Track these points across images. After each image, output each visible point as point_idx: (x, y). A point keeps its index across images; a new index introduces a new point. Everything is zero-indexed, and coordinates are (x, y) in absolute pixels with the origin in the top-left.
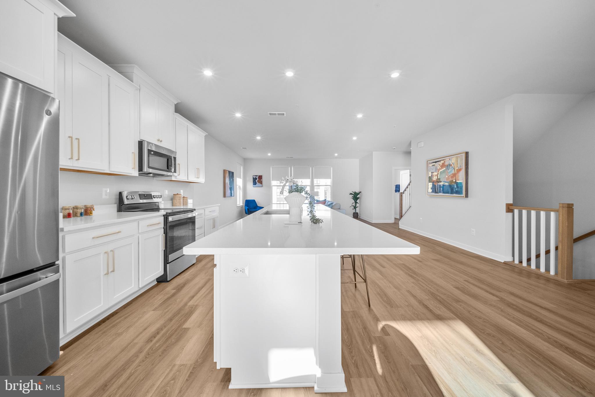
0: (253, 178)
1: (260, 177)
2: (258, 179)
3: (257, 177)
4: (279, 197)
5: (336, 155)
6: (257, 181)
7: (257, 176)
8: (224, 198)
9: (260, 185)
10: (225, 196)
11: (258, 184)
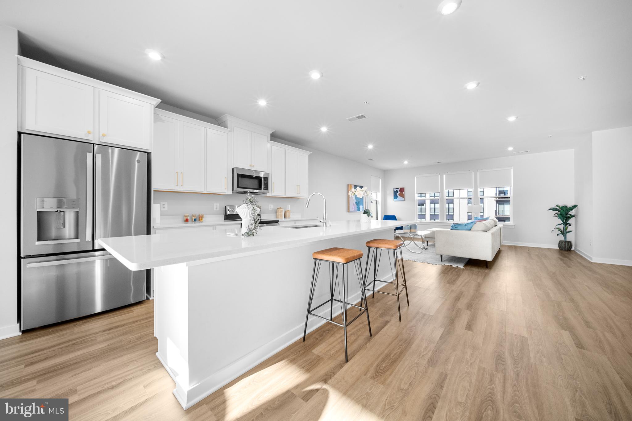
0: (394, 191)
1: (402, 190)
2: (399, 192)
3: (398, 190)
4: (433, 213)
5: (510, 149)
6: (398, 194)
7: (398, 188)
8: (348, 213)
9: (402, 199)
10: (348, 211)
11: (399, 198)
